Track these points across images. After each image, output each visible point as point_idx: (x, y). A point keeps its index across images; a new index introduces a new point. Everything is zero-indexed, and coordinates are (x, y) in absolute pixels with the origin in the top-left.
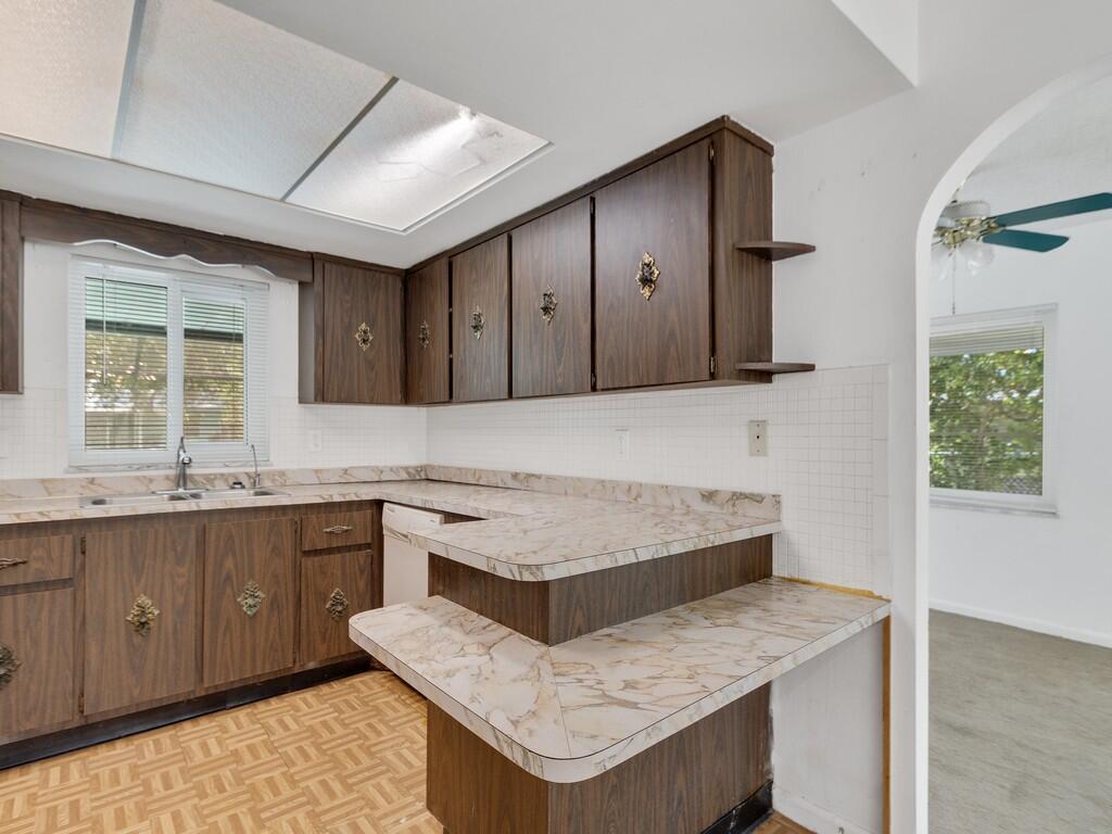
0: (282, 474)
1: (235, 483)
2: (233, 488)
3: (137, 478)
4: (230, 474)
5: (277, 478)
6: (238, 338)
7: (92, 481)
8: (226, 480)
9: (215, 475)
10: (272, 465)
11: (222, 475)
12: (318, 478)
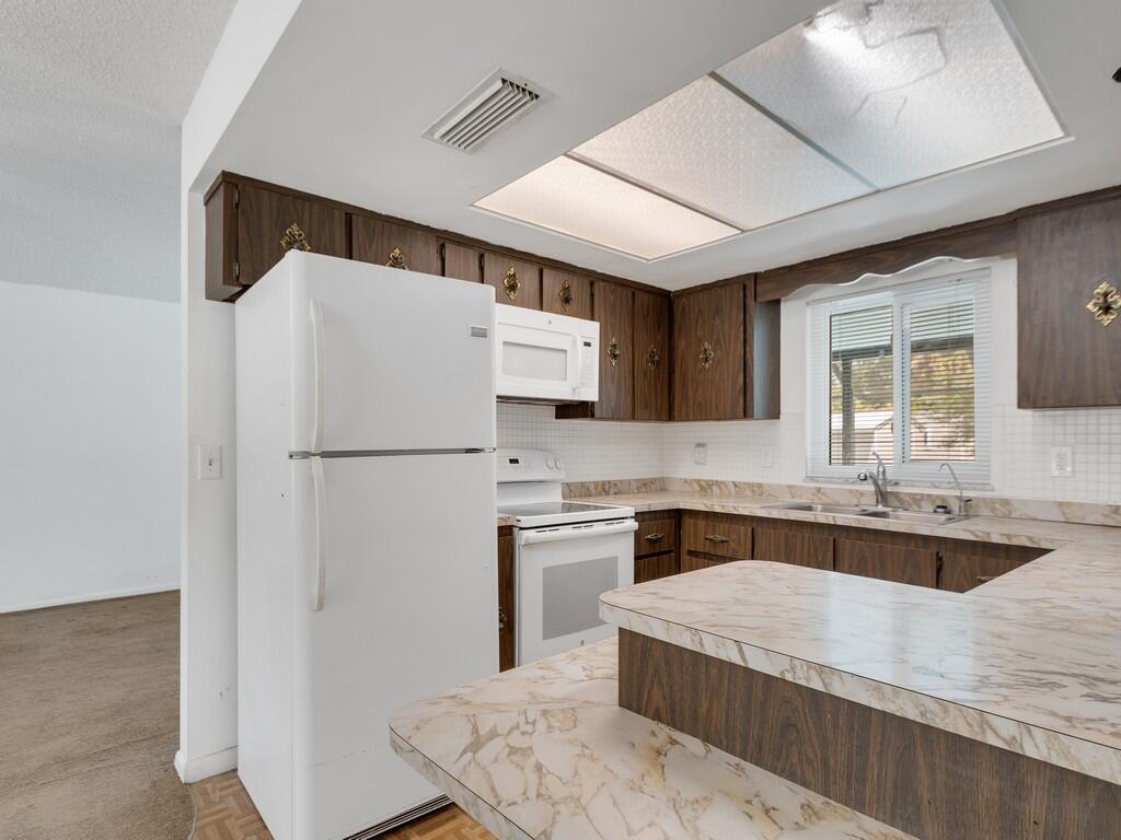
0: (1006, 502)
1: (938, 507)
2: (935, 511)
3: (850, 491)
4: (937, 496)
5: (997, 506)
6: (965, 342)
7: (819, 490)
8: (934, 502)
9: (922, 495)
10: (992, 490)
11: (929, 496)
12: (1064, 513)
